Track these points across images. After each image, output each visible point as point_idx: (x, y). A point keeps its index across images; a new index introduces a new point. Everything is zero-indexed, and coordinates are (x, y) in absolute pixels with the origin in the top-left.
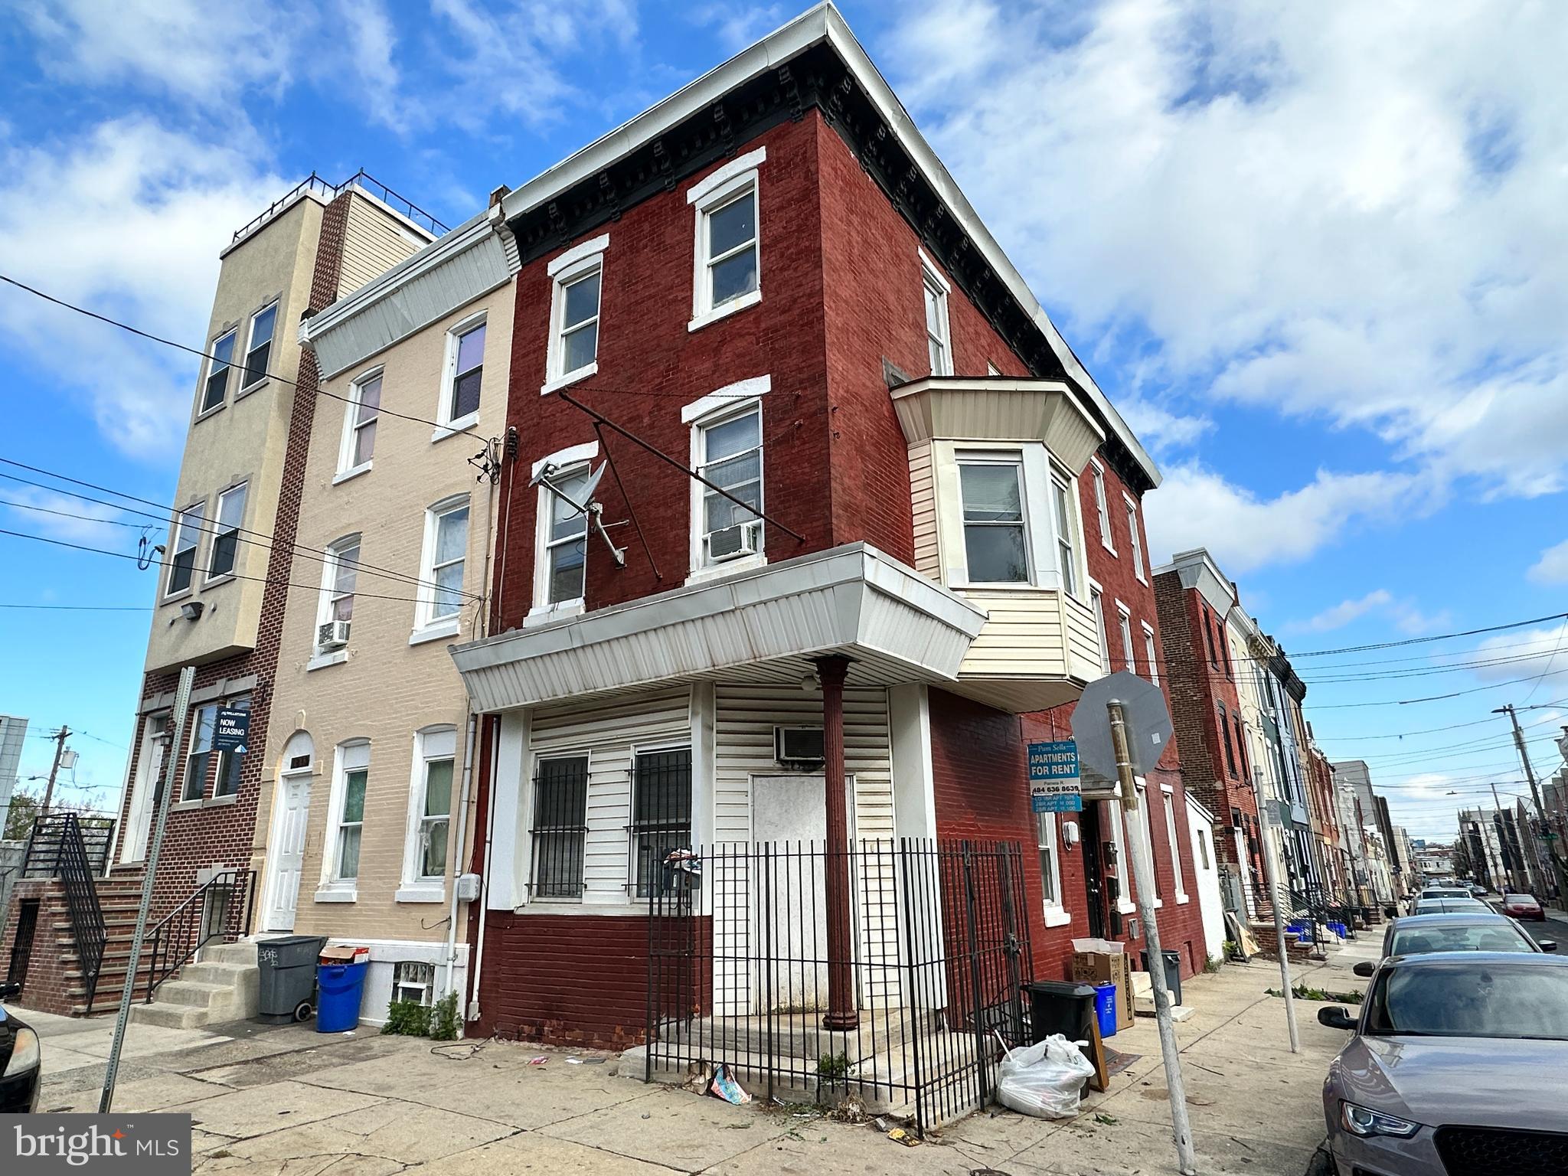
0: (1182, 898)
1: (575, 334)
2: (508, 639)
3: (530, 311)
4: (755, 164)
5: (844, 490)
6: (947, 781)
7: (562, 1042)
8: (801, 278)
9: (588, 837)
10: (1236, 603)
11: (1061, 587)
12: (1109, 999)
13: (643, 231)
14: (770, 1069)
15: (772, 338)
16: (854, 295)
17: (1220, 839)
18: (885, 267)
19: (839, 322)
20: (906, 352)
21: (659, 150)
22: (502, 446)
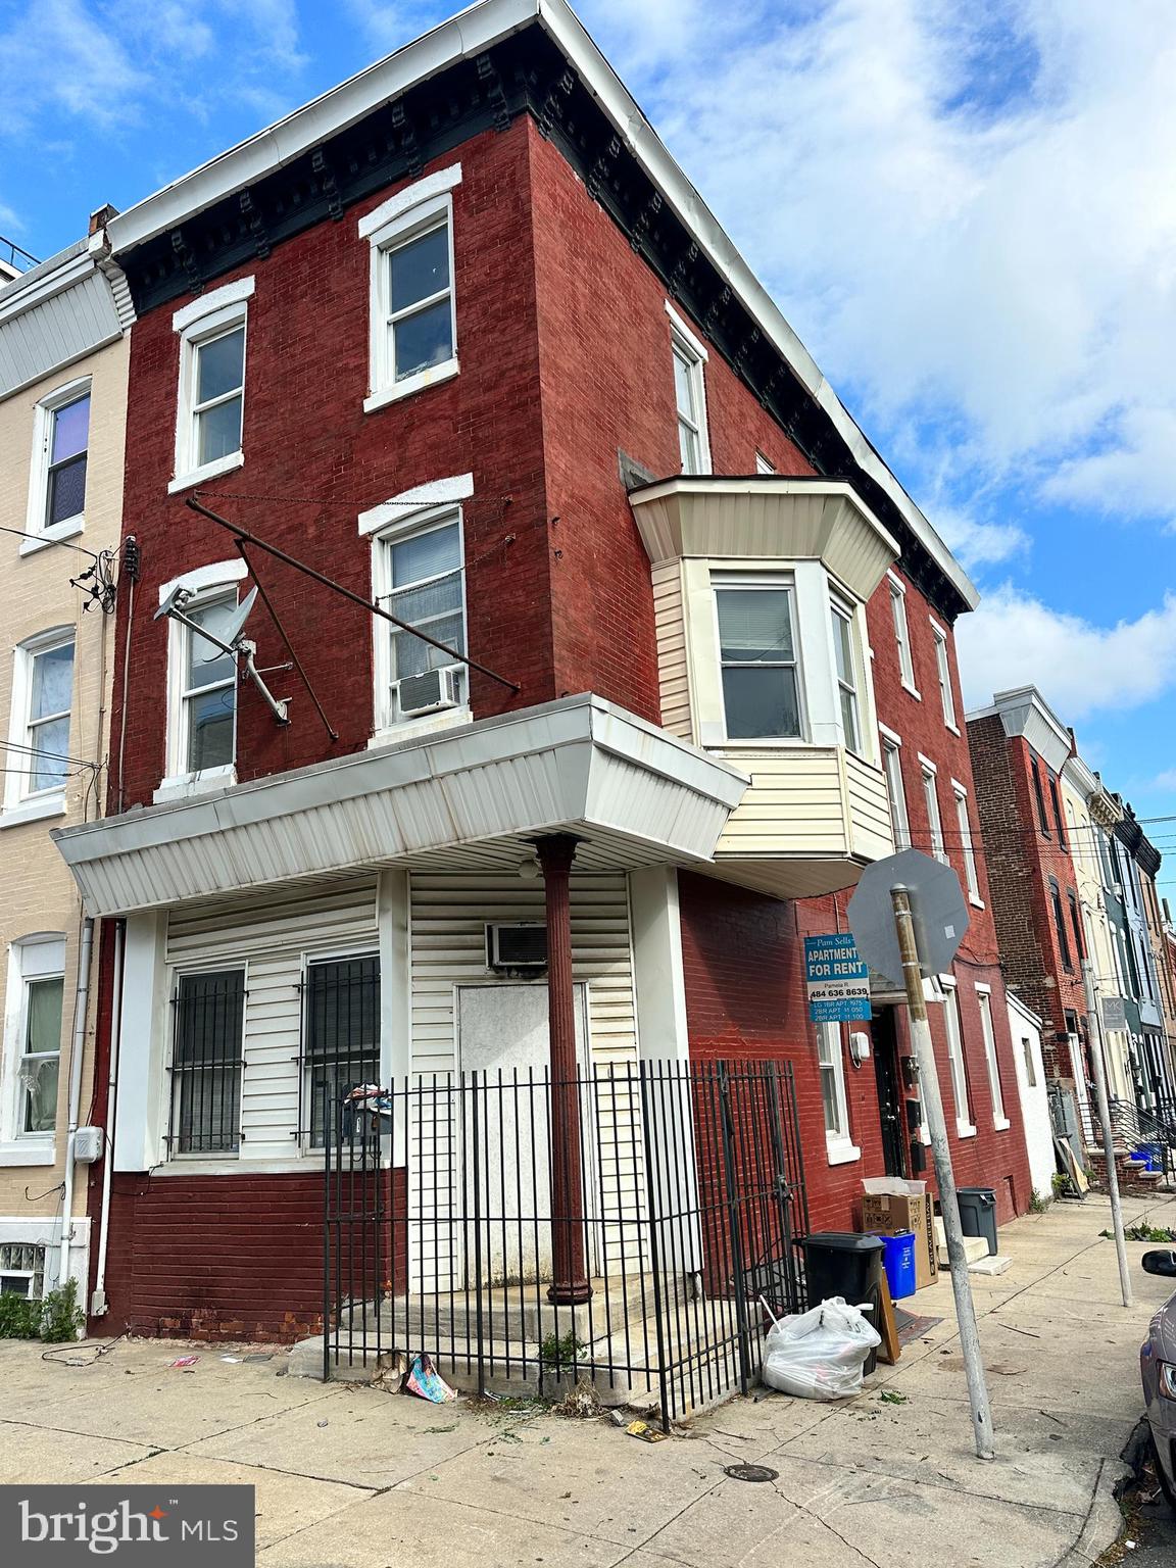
0: (1001, 1123)
1: (213, 412)
2: (131, 821)
3: (150, 379)
4: (448, 186)
5: (569, 625)
6: (702, 986)
7: (215, 1336)
8: (510, 345)
9: (246, 1074)
10: (1072, 754)
11: (841, 743)
12: (907, 1251)
13: (300, 273)
14: (480, 1356)
15: (473, 424)
16: (580, 367)
17: (1051, 1048)
18: (621, 328)
19: (561, 403)
20: (649, 442)
21: (318, 163)
22: (117, 563)
